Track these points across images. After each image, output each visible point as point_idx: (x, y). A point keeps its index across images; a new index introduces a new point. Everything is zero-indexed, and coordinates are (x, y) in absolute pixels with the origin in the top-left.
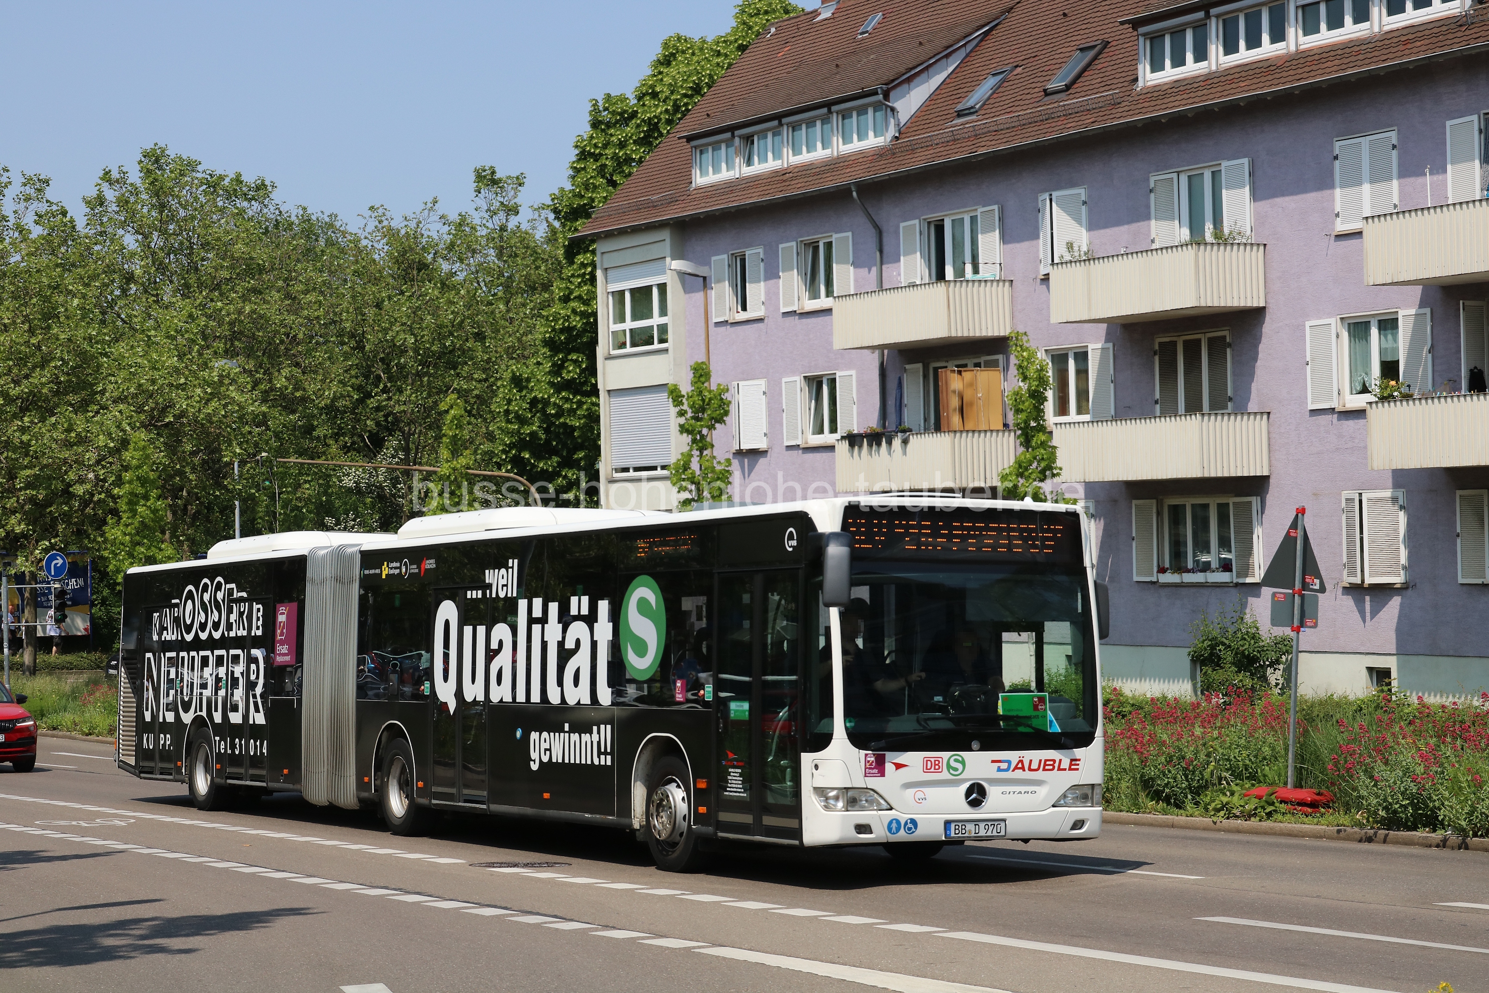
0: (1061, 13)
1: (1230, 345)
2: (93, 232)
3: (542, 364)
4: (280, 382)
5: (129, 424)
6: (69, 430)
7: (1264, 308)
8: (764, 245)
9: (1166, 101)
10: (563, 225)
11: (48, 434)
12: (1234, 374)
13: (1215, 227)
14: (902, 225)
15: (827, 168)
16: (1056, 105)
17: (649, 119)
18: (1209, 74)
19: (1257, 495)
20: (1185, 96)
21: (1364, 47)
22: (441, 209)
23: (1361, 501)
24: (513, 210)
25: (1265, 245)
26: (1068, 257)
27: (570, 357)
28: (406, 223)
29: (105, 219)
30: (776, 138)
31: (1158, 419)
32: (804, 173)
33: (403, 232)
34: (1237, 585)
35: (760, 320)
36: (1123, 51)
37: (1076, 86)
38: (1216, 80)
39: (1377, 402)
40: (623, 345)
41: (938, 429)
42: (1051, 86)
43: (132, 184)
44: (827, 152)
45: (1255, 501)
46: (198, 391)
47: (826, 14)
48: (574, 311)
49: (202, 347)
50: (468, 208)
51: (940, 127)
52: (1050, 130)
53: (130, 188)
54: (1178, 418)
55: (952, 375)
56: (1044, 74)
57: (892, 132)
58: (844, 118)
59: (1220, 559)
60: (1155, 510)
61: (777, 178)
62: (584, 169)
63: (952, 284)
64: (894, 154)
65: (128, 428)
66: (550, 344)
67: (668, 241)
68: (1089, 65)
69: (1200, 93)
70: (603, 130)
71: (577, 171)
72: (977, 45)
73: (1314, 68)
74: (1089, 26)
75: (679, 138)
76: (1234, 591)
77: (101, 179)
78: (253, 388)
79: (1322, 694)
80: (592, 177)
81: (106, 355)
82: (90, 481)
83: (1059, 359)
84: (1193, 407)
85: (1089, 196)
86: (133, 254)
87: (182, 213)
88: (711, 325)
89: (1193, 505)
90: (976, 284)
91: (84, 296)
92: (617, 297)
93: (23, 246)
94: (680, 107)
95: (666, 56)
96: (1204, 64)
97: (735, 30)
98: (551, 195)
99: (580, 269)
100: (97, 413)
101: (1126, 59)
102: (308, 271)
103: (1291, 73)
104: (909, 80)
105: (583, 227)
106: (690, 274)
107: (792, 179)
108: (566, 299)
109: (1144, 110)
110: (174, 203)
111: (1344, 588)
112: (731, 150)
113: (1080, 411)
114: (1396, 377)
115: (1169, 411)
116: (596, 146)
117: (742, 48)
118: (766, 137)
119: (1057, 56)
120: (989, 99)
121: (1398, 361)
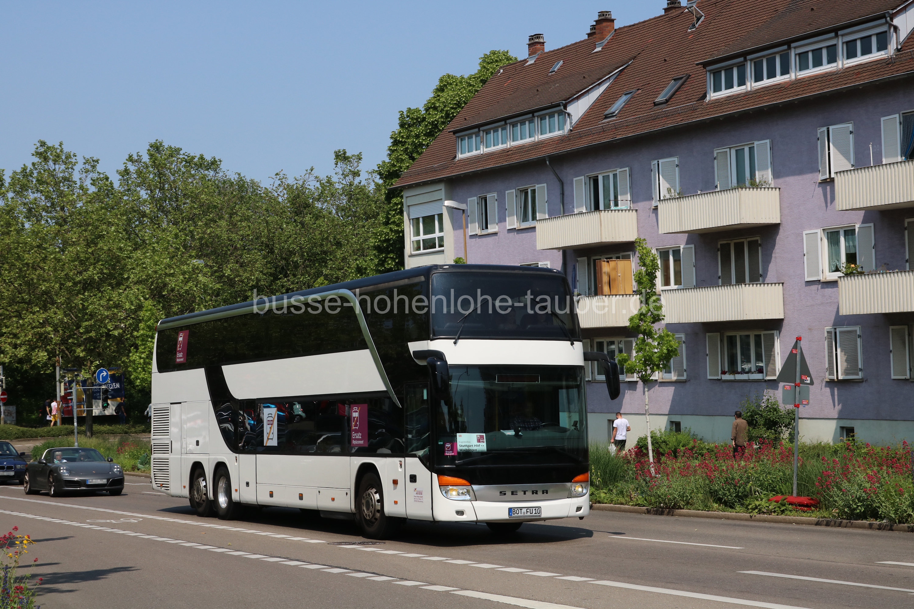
0: (663, 59)
1: (760, 245)
2: (123, 189)
3: (373, 260)
4: (228, 272)
5: (143, 296)
6: (109, 300)
7: (779, 224)
8: (498, 192)
9: (722, 108)
10: (385, 182)
11: (98, 302)
12: (763, 261)
13: (751, 179)
14: (575, 179)
15: (532, 147)
16: (660, 111)
17: (433, 122)
18: (747, 92)
19: (777, 330)
20: (733, 105)
21: (834, 77)
22: (315, 173)
23: (835, 333)
24: (356, 174)
25: (779, 188)
26: (668, 196)
27: (389, 256)
28: (296, 182)
29: (130, 182)
30: (504, 131)
31: (720, 288)
32: (519, 151)
33: (295, 187)
34: (766, 381)
35: (495, 234)
36: (698, 80)
37: (672, 100)
38: (750, 96)
39: (844, 277)
40: (418, 248)
41: (596, 294)
42: (659, 99)
43: (144, 163)
44: (532, 139)
45: (775, 332)
46: (181, 277)
47: (531, 62)
48: (391, 230)
49: (183, 253)
50: (331, 173)
51: (595, 124)
52: (657, 125)
53: (143, 165)
54: (732, 287)
55: (603, 263)
56: (654, 93)
57: (568, 127)
58: (541, 120)
59: (756, 366)
60: (719, 339)
61: (504, 154)
62: (396, 150)
63: (603, 212)
64: (570, 139)
65: (142, 299)
66: (379, 249)
67: (443, 191)
68: (679, 88)
69: (741, 103)
70: (406, 128)
71: (393, 151)
72: (616, 78)
73: (806, 88)
74: (679, 66)
75: (449, 132)
76: (764, 384)
77: (127, 160)
78: (212, 275)
79: (815, 442)
80: (400, 155)
81: (130, 258)
82: (122, 328)
83: (664, 254)
84: (740, 281)
85: (680, 162)
86: (145, 201)
87: (172, 178)
88: (468, 237)
89: (741, 336)
90: (617, 211)
91: (118, 225)
92: (415, 221)
93: (84, 197)
94: (449, 114)
95: (441, 86)
96: (743, 87)
97: (480, 71)
98: (377, 165)
99: (394, 206)
100: (125, 290)
101: (699, 85)
102: (242, 210)
103: (793, 91)
104: (578, 98)
105: (396, 183)
106: (456, 208)
107: (512, 154)
108: (386, 223)
109: (710, 113)
110: (167, 172)
111: (827, 382)
112: (478, 138)
113: (676, 284)
114: (855, 263)
115: (727, 282)
116: (402, 137)
117: (484, 82)
118: (498, 131)
119: (661, 84)
120: (623, 108)
121: (855, 254)
